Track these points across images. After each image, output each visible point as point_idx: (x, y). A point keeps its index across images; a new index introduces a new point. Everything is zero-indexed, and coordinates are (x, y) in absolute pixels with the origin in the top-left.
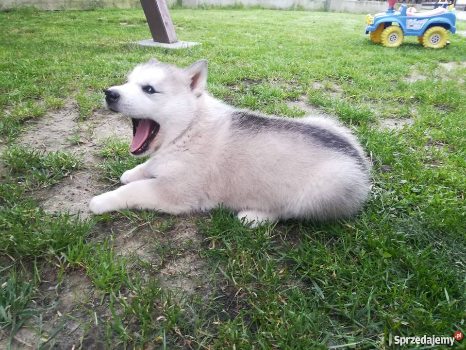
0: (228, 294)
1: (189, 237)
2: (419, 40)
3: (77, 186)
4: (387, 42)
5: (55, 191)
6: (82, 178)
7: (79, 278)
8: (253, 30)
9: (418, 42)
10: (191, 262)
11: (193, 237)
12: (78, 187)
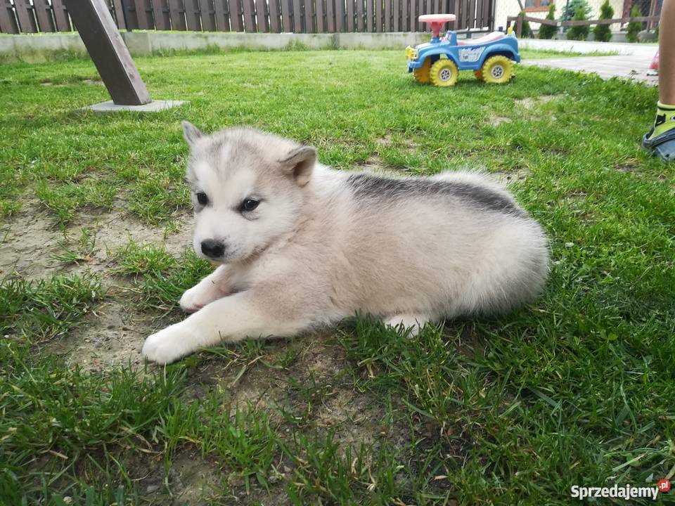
0: (429, 434)
1: (326, 368)
2: (476, 75)
3: (107, 325)
4: (438, 81)
5: (75, 340)
6: (111, 313)
7: (190, 462)
8: (253, 79)
9: (474, 77)
10: (350, 402)
11: (331, 366)
12: (111, 328)
